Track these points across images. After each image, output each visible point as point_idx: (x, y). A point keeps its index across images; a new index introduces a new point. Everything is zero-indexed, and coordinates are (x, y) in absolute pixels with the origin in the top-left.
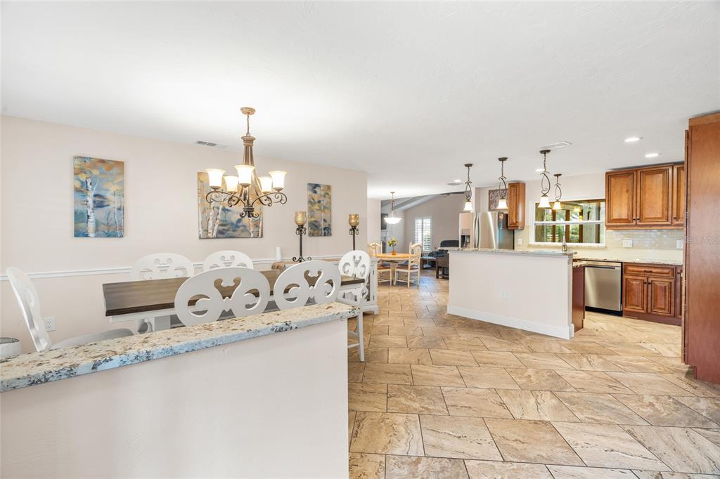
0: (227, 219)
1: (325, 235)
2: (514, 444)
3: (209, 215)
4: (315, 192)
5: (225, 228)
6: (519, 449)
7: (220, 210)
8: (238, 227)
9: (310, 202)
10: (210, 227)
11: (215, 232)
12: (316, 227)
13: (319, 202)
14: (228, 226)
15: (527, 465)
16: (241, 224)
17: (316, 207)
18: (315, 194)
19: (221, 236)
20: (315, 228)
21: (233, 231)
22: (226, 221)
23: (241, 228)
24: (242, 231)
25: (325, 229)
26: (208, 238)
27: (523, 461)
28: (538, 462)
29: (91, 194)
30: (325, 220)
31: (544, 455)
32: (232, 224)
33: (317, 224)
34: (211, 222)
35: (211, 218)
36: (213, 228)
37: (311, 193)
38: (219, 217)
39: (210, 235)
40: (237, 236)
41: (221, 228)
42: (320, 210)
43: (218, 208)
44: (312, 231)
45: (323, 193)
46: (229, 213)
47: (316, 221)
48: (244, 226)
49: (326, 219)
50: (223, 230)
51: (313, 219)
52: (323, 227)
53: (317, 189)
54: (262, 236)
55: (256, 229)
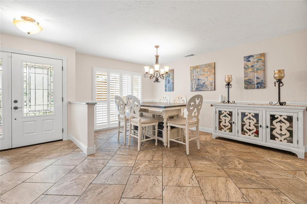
0: (199, 83)
1: (258, 88)
2: (100, 190)
3: (193, 82)
4: (249, 61)
5: (199, 87)
6: (96, 191)
7: (197, 80)
8: (203, 86)
9: (245, 68)
10: (193, 87)
11: (195, 89)
12: (250, 83)
13: (252, 66)
14: (200, 86)
15: (84, 190)
16: (204, 85)
17: (250, 70)
19: (197, 90)
21: (202, 88)
22: (199, 84)
23: (205, 87)
24: (205, 88)
25: (257, 84)
26: (193, 91)
27: (87, 189)
28: (84, 194)
29: (167, 80)
30: (257, 78)
31: (86, 198)
32: (201, 85)
33: (250, 81)
34: (194, 85)
35: (194, 83)
36: (195, 87)
37: (246, 62)
38: (196, 83)
39: (193, 90)
40: (203, 90)
41: (197, 87)
42: (253, 71)
43: (196, 79)
44: (246, 86)
45: (256, 60)
46: (200, 81)
47: (250, 79)
48: (206, 86)
49: (259, 77)
50: (198, 87)
51: (247, 78)
52: (256, 82)
53: (251, 59)
54: (215, 90)
55: (211, 86)
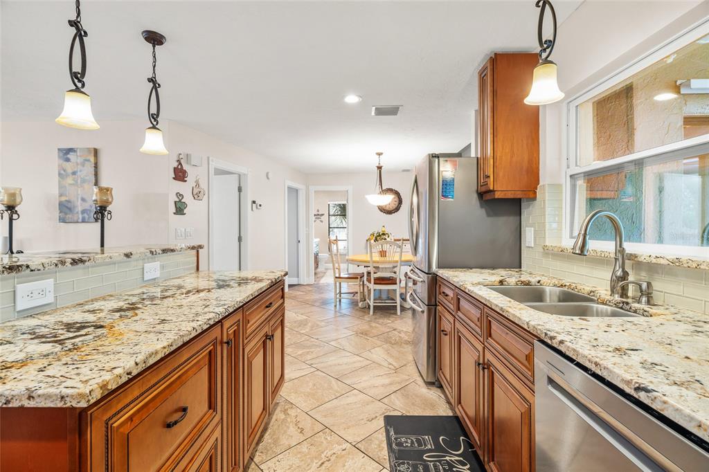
1: (84, 221)
4: (68, 160)
9: (60, 174)
12: (70, 209)
13: (74, 173)
17: (70, 180)
18: (67, 163)
20: (67, 211)
25: (83, 212)
30: (83, 200)
33: (69, 205)
37: (61, 161)
42: (75, 184)
44: (62, 215)
45: (80, 160)
47: (69, 201)
49: (85, 197)
51: (63, 199)
52: (80, 209)
53: (71, 156)
